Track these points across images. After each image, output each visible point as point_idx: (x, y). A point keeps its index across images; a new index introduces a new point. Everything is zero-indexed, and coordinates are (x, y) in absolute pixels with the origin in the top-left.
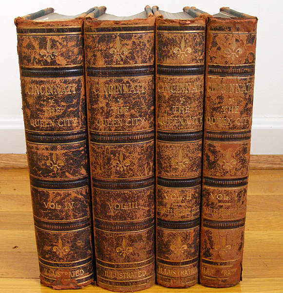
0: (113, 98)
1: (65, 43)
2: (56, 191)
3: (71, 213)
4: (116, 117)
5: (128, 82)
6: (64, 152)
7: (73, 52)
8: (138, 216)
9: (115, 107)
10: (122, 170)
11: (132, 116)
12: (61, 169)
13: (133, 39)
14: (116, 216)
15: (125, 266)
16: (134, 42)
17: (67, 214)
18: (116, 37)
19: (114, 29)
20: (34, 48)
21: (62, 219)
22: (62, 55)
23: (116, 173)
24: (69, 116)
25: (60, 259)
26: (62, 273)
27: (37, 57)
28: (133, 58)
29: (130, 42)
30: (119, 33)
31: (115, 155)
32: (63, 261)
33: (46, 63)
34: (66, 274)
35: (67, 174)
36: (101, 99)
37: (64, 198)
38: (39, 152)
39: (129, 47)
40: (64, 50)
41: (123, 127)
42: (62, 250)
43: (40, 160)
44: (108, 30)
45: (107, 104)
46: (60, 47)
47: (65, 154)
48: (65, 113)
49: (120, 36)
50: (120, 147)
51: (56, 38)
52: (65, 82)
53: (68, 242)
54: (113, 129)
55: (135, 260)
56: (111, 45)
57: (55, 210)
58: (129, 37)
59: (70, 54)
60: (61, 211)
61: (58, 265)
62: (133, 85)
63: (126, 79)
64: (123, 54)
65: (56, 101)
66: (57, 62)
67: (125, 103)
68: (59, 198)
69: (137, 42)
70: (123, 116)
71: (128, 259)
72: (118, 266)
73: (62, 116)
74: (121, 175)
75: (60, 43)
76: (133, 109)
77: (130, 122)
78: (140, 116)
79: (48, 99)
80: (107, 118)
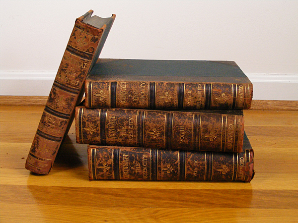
0: (117, 134)
1: (100, 159)
2: (186, 170)
3: (201, 163)
4: (128, 133)
5: (108, 126)
6: (162, 163)
7: (106, 155)
8: (190, 126)
9: (122, 134)
10: (159, 133)
11: (128, 125)
12: (173, 166)
13: (85, 121)
14: (188, 139)
15: (224, 137)
16: (87, 121)
17: (201, 165)
18: (84, 130)
19: (80, 130)
20: (103, 174)
21: (204, 168)
22: (107, 161)
23: (161, 137)
24: (142, 159)
25: (231, 171)
26: (240, 171)
27: (108, 173)
28: (95, 122)
29: (87, 122)
30: (82, 128)
31: (150, 136)
32: (232, 169)
33: (111, 169)
34: (241, 168)
35: (176, 163)
36: (118, 141)
37: (191, 166)
38: (162, 176)
39: (90, 123)
40: (104, 160)
41: (134, 131)
42: (224, 169)
43: (167, 176)
44: (80, 133)
45: (121, 137)
46: (102, 162)
47: (164, 163)
48: (139, 162)
49: (83, 128)
50: (145, 133)
51: (97, 163)
52: (122, 160)
53: (220, 166)
54: (135, 136)
55: (220, 131)
56: (88, 133)
57: (198, 171)
58: (84, 123)
59: (106, 156)
60: (199, 168)
61: (235, 173)
62: (110, 123)
63: (107, 127)
64: (93, 127)
65: (133, 166)
66: (110, 164)
67: (120, 128)
68: (191, 169)
69: (87, 119)
70: (127, 130)
71: (219, 135)
72: (223, 141)
73: (141, 163)
74: (162, 134)
75: (100, 161)
76: (123, 124)
77: (131, 126)
78: (128, 120)
79: (131, 170)
80: (128, 138)
